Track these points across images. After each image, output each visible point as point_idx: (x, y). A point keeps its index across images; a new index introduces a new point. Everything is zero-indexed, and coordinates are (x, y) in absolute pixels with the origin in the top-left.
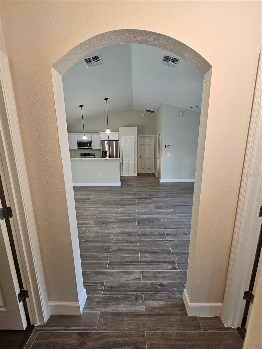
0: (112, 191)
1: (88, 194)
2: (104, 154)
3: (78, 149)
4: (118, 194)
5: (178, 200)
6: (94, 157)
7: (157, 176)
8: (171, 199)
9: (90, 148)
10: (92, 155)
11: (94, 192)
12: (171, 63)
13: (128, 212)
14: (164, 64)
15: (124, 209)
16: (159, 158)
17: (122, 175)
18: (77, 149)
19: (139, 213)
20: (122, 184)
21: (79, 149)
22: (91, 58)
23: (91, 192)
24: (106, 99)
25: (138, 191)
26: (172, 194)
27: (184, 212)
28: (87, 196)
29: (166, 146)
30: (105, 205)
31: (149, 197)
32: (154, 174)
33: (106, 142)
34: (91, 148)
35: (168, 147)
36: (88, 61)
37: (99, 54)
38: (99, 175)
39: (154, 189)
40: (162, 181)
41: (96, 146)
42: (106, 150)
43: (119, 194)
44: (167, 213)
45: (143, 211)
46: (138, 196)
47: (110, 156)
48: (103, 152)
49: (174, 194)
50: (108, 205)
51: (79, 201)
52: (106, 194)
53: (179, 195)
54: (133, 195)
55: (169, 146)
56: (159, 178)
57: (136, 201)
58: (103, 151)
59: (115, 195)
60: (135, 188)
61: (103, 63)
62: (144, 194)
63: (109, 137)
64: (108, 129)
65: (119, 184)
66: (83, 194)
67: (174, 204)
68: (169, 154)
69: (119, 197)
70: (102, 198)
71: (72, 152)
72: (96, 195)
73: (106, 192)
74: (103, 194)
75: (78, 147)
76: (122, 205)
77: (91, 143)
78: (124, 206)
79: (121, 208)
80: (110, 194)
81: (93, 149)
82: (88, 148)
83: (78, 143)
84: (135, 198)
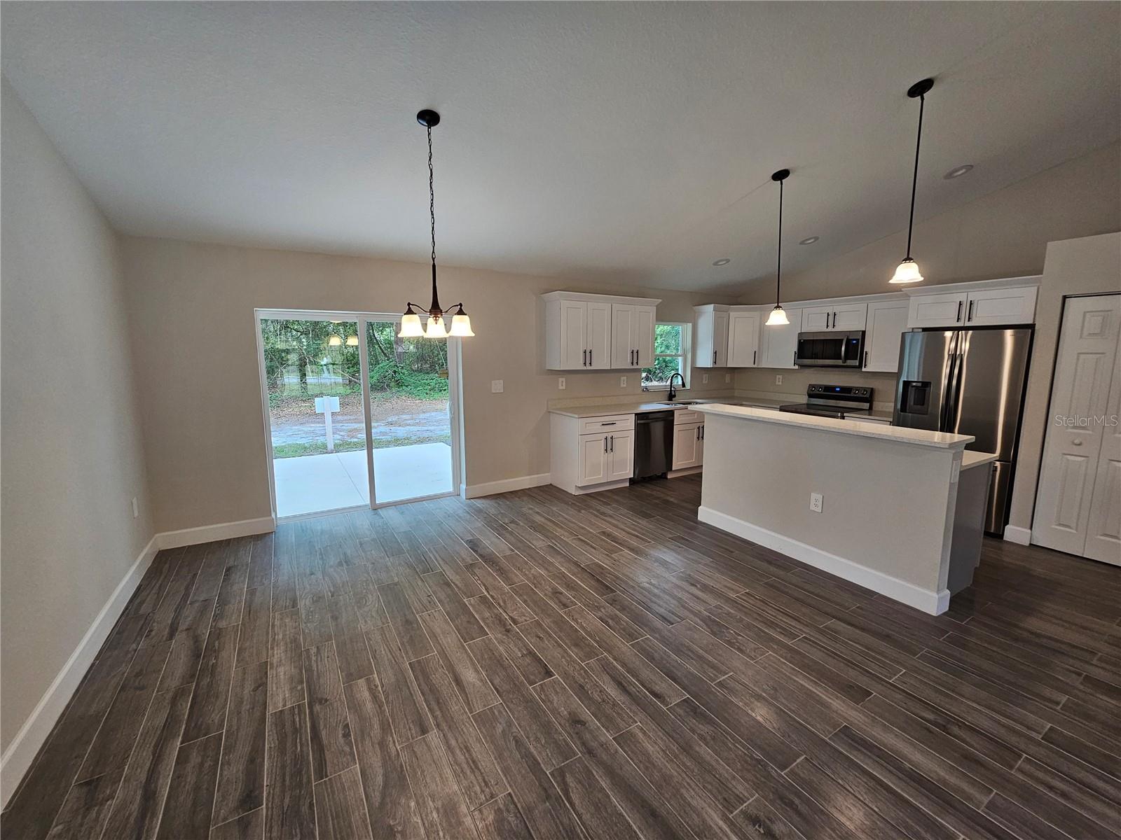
1: (705, 588)
2: (913, 402)
3: (797, 367)
6: (866, 406)
9: (850, 362)
10: (860, 395)
11: (738, 590)
17: (1021, 536)
18: (792, 367)
21: (802, 366)
23: (730, 583)
25: (1072, 748)
30: (694, 709)
33: (948, 334)
34: (856, 363)
38: (812, 507)
41: (882, 355)
46: (1028, 796)
48: (910, 390)
51: (623, 609)
52: (785, 632)
58: (906, 384)
63: (967, 306)
64: (909, 259)
69: (840, 706)
70: (739, 650)
71: (778, 376)
72: (729, 614)
73: (804, 614)
74: (772, 625)
75: (798, 358)
76: (782, 798)
77: (857, 340)
78: (796, 818)
79: (755, 821)
80: (804, 648)
81: (864, 369)
82: (840, 362)
83: (799, 341)
84: (969, 798)
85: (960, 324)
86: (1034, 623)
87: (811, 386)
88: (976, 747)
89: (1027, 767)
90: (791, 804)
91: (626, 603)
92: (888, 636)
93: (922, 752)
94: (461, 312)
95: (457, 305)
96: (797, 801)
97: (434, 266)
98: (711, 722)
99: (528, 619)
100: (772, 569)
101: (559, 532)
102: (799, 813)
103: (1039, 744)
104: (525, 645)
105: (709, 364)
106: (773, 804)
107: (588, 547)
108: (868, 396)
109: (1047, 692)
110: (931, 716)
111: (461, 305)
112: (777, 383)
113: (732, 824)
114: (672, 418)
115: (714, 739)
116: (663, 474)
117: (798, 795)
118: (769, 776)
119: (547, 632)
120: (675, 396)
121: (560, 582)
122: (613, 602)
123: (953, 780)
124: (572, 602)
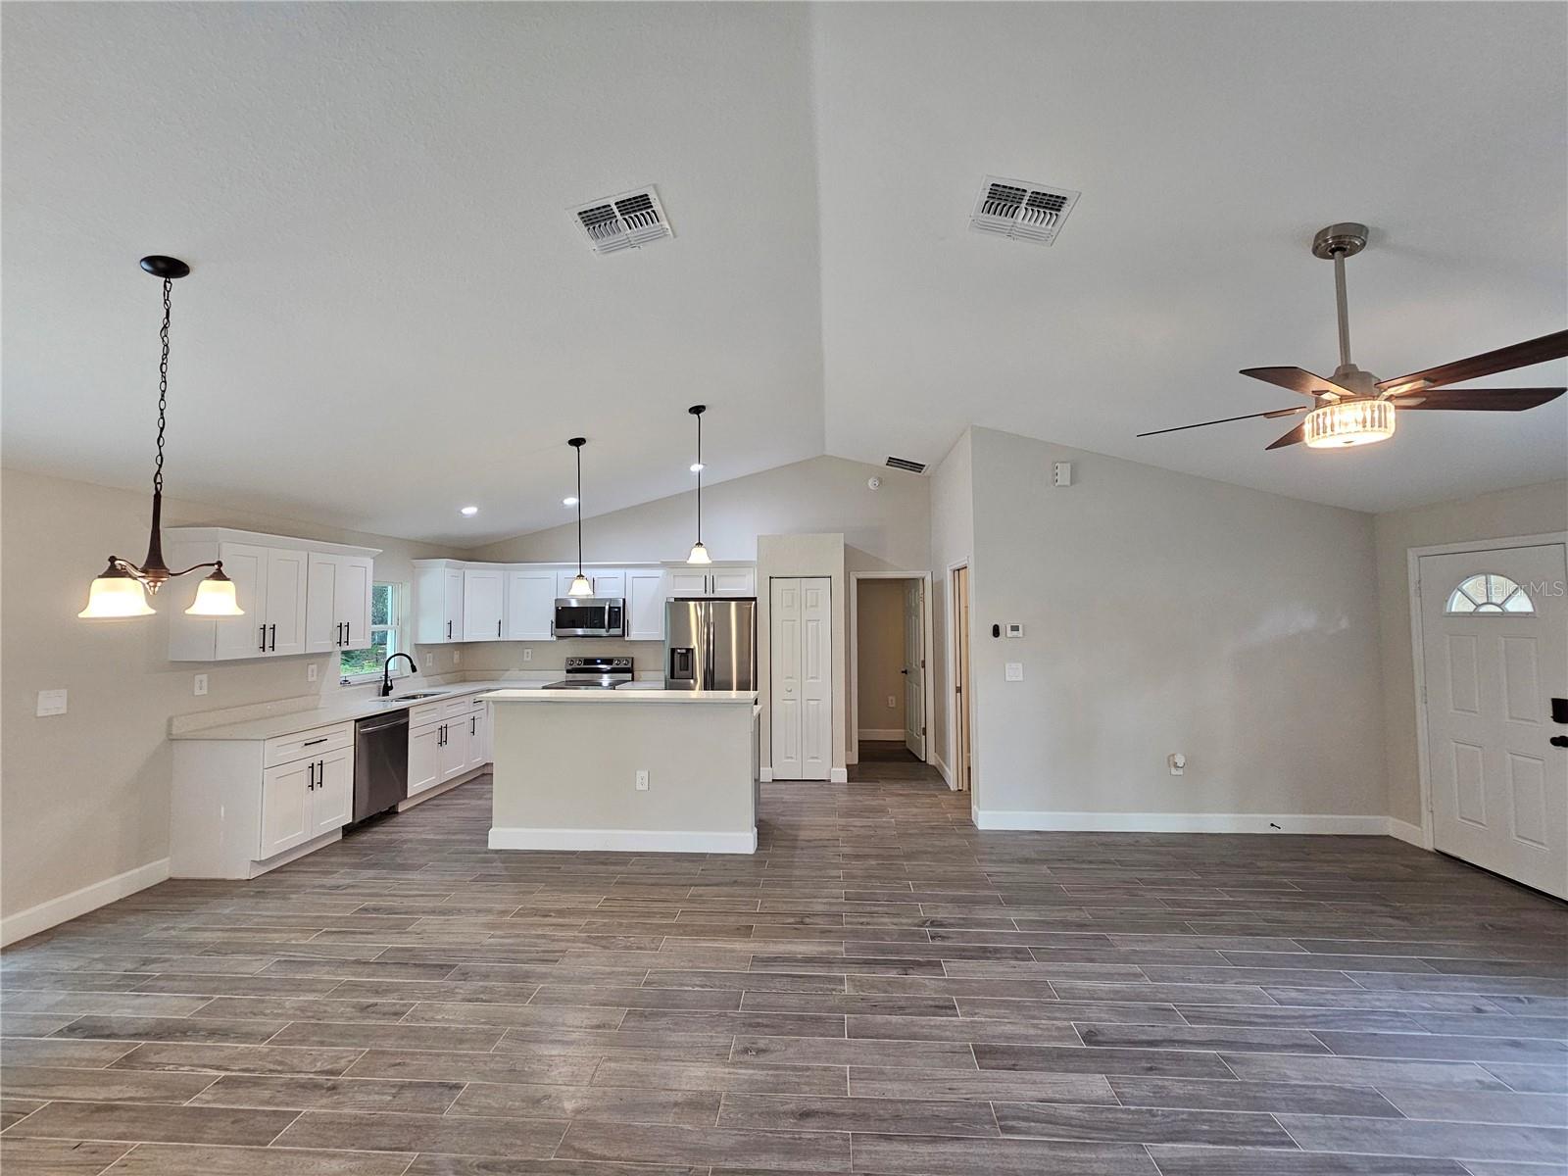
0: (701, 890)
1: (561, 913)
2: (679, 669)
3: (555, 638)
4: (732, 921)
5: (1118, 985)
6: (629, 676)
7: (953, 787)
8: (1067, 975)
9: (612, 631)
10: (622, 666)
11: (596, 901)
12: (1023, 218)
13: (792, 1101)
14: (985, 228)
15: (762, 1059)
16: (959, 690)
17: (766, 775)
18: (549, 638)
19: (865, 1117)
20: (763, 838)
21: (559, 637)
22: (614, 207)
23: (584, 897)
24: (697, 410)
25: (860, 897)
26: (1066, 925)
27: (1195, 1118)
28: (548, 931)
29: (996, 631)
30: (642, 1015)
31: (919, 950)
32: (934, 767)
33: (692, 604)
34: (619, 632)
35: (1010, 633)
36: (595, 218)
37: (655, 186)
38: (639, 787)
39: (944, 882)
40: (986, 819)
41: (646, 625)
42: (694, 644)
43: (744, 921)
44: (1067, 1122)
45: (894, 1090)
46: (855, 934)
47: (710, 684)
48: (677, 657)
49: (1081, 926)
50: (663, 1022)
51: (486, 976)
52: (664, 915)
53: (1112, 936)
54: (823, 932)
55: (1015, 628)
56: (965, 795)
57: (841, 981)
58: (673, 651)
59: (716, 921)
60: (837, 867)
61: (675, 236)
62: (887, 923)
63: (710, 582)
64: (699, 544)
65: (744, 842)
66: (535, 912)
67: (1109, 1023)
68: (1015, 672)
69: (740, 946)
70: (638, 948)
71: (526, 651)
72: (605, 924)
73: (668, 894)
74: (650, 915)
75: (557, 627)
76: (750, 1025)
77: (619, 608)
78: (766, 1030)
79: (746, 1051)
80: (686, 920)
81: (626, 638)
82: (602, 632)
83: (557, 609)
84: (837, 954)
85: (705, 596)
87: (571, 661)
88: (823, 924)
89: (849, 919)
90: (758, 1025)
91: (483, 969)
92: (735, 882)
93: (802, 943)
94: (219, 576)
95: (213, 565)
96: (760, 1020)
97: (157, 497)
98: (665, 1014)
99: (352, 1058)
100: (612, 868)
101: (276, 938)
102: (767, 1026)
103: (845, 904)
104: (385, 1085)
105: (442, 639)
106: (746, 1033)
107: (359, 936)
108: (630, 666)
109: (834, 873)
110: (792, 920)
111: (220, 564)
112: (525, 659)
113: (734, 1064)
114: (403, 721)
115: (676, 1024)
116: (390, 808)
117: (758, 1016)
118: (733, 1019)
119: (402, 1053)
120: (391, 688)
121: (357, 993)
122: (465, 976)
123: (824, 949)
124: (405, 1005)
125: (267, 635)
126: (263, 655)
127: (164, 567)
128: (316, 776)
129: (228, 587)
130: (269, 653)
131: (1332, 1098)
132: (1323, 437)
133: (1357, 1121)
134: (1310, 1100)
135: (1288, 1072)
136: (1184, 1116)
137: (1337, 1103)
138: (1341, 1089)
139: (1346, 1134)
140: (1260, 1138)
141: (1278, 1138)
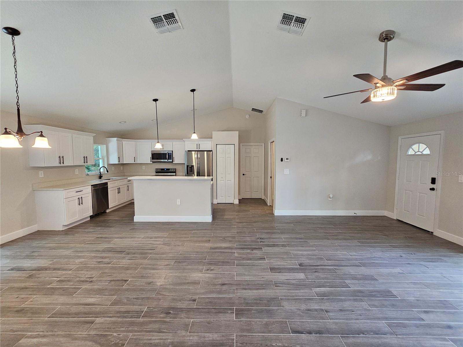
0: (196, 231)
1: (156, 237)
2: (190, 171)
3: (151, 162)
4: (205, 239)
5: (309, 253)
6: (175, 174)
7: (269, 205)
8: (296, 250)
9: (169, 161)
10: (172, 171)
11: (166, 234)
12: (293, 26)
13: (220, 281)
14: (282, 29)
15: (212, 272)
16: (271, 177)
17: (215, 202)
18: (150, 162)
19: (240, 284)
20: (214, 218)
21: (153, 162)
22: (163, 17)
23: (162, 233)
24: (193, 91)
25: (241, 232)
26: (297, 238)
28: (151, 242)
29: (282, 160)
30: (179, 262)
31: (256, 245)
32: (264, 200)
33: (193, 152)
34: (171, 161)
35: (286, 160)
36: (156, 20)
37: (176, 10)
38: (178, 204)
39: (264, 228)
40: (278, 212)
41: (179, 158)
42: (194, 164)
43: (208, 239)
44: (293, 284)
45: (247, 278)
46: (239, 242)
47: (198, 175)
48: (189, 168)
49: (301, 239)
50: (185, 264)
51: (134, 254)
52: (185, 238)
53: (308, 241)
54: (230, 241)
55: (287, 159)
56: (271, 207)
57: (235, 253)
58: (187, 166)
59: (200, 239)
60: (235, 225)
61: (183, 29)
62: (248, 239)
63: (198, 145)
64: (194, 133)
65: (208, 219)
66: (148, 237)
67: (305, 261)
68: (287, 172)
69: (206, 245)
70: (178, 246)
71: (143, 166)
72: (169, 240)
73: (187, 232)
74: (181, 238)
75: (152, 159)
76: (209, 264)
77: (171, 153)
78: (214, 265)
79: (208, 270)
80: (192, 239)
81: (173, 163)
82: (166, 161)
83: (152, 153)
84: (234, 246)
85: (197, 150)
86: (226, 217)
87: (157, 169)
88: (230, 239)
89: (237, 238)
90: (211, 264)
91: (133, 252)
92: (206, 229)
93: (224, 244)
94: (42, 136)
95: (39, 132)
96: (212, 263)
97: (18, 110)
98: (186, 262)
99: (97, 274)
100: (170, 226)
101: (72, 245)
102: (213, 264)
103: (236, 234)
104: (106, 280)
105: (117, 162)
106: (208, 266)
107: (96, 244)
108: (175, 171)
109: (233, 226)
110: (221, 238)
111: (42, 132)
112: (143, 169)
113: (204, 273)
114: (106, 186)
115: (188, 264)
116: (104, 211)
117: (211, 262)
118: (204, 263)
119: (111, 273)
120: (102, 177)
121: (97, 259)
122: (128, 254)
123: (230, 245)
124: (111, 261)
125: (61, 159)
126: (60, 165)
127: (23, 132)
128: (80, 201)
129: (46, 139)
130: (62, 165)
131: (362, 277)
132: (376, 98)
133: (367, 282)
134: (356, 277)
135: (351, 272)
136: (323, 282)
137: (362, 278)
138: (364, 275)
139: (363, 285)
140: (342, 286)
141: (346, 286)
